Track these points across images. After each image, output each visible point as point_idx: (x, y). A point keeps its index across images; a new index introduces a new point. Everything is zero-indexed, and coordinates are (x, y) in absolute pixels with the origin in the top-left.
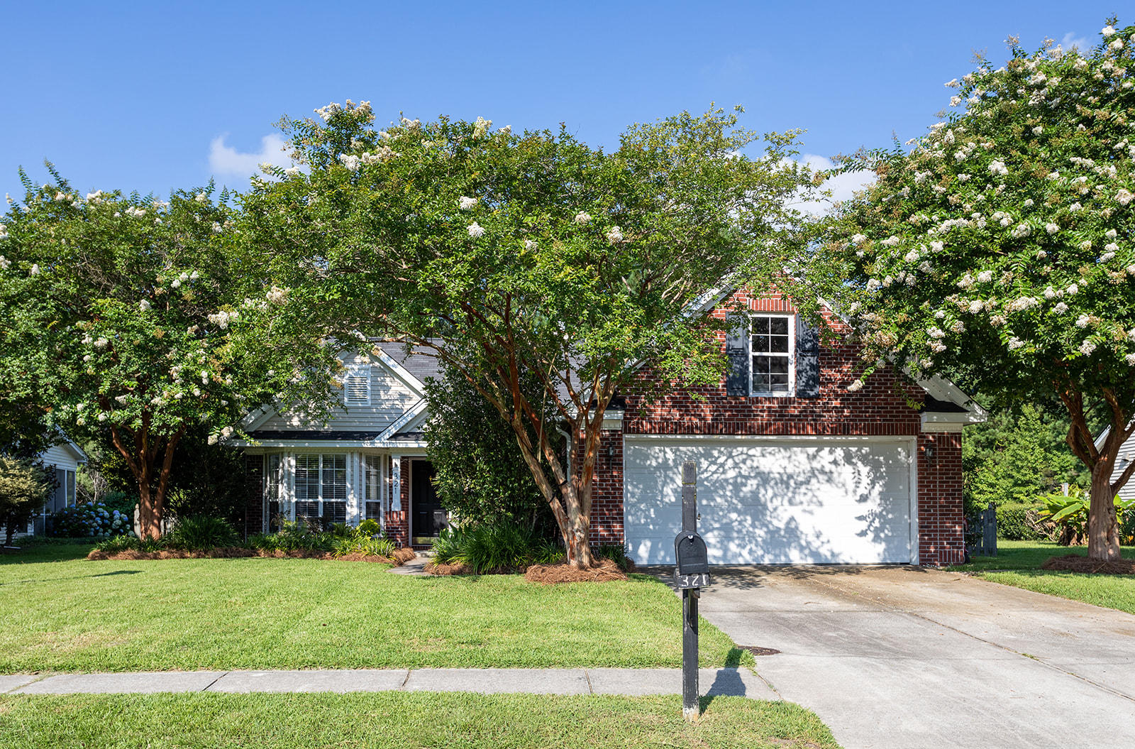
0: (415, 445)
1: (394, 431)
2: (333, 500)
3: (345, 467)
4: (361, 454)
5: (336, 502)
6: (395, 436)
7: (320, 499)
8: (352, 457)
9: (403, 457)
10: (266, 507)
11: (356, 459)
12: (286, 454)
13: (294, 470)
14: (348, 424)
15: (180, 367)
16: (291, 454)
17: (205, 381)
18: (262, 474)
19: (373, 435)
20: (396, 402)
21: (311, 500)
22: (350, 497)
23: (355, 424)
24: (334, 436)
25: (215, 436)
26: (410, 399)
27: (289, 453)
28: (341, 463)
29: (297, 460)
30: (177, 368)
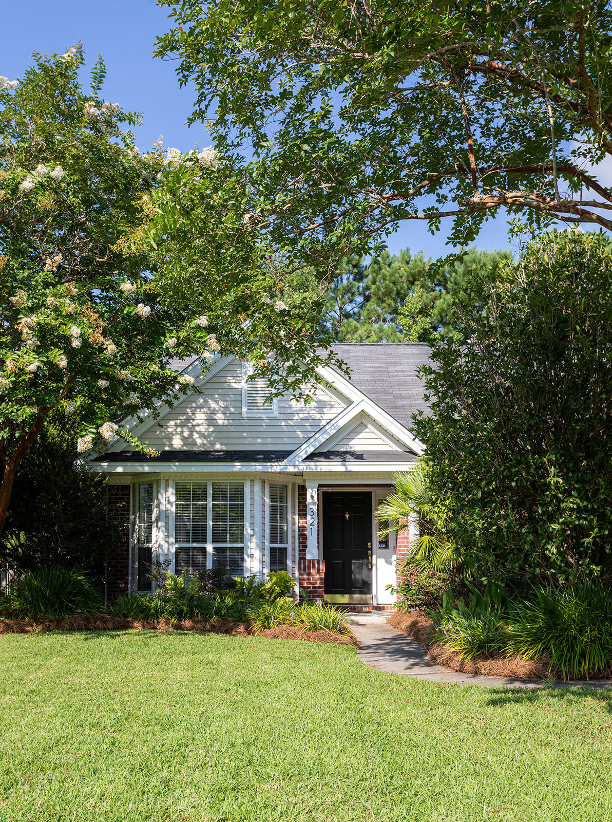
0: (342, 469)
1: (311, 450)
2: (227, 545)
3: (242, 500)
4: (263, 482)
5: (231, 548)
6: (311, 457)
7: (209, 545)
8: (252, 486)
9: (320, 486)
10: (133, 555)
11: (257, 488)
12: (163, 483)
13: (173, 507)
15: (34, 319)
16: (171, 482)
17: (76, 344)
18: (128, 510)
19: (282, 455)
21: (196, 545)
22: (249, 541)
23: (255, 441)
24: (231, 456)
25: (89, 437)
26: (332, 407)
27: (167, 481)
28: (238, 494)
29: (177, 491)
30: (29, 320)
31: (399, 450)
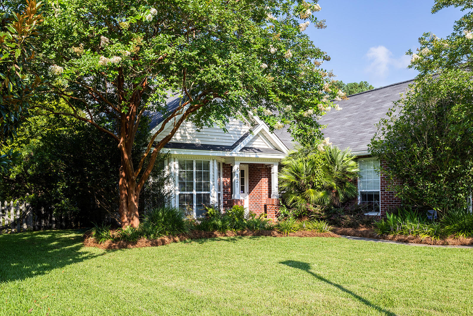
1: (243, 146)
2: (203, 193)
3: (209, 170)
5: (204, 194)
7: (195, 192)
8: (213, 163)
9: (241, 164)
11: (216, 164)
12: (172, 159)
13: (177, 172)
14: (210, 140)
16: (176, 159)
20: (238, 127)
21: (189, 193)
22: (212, 190)
23: (214, 140)
27: (174, 158)
28: (207, 166)
29: (179, 164)
31: (272, 148)
